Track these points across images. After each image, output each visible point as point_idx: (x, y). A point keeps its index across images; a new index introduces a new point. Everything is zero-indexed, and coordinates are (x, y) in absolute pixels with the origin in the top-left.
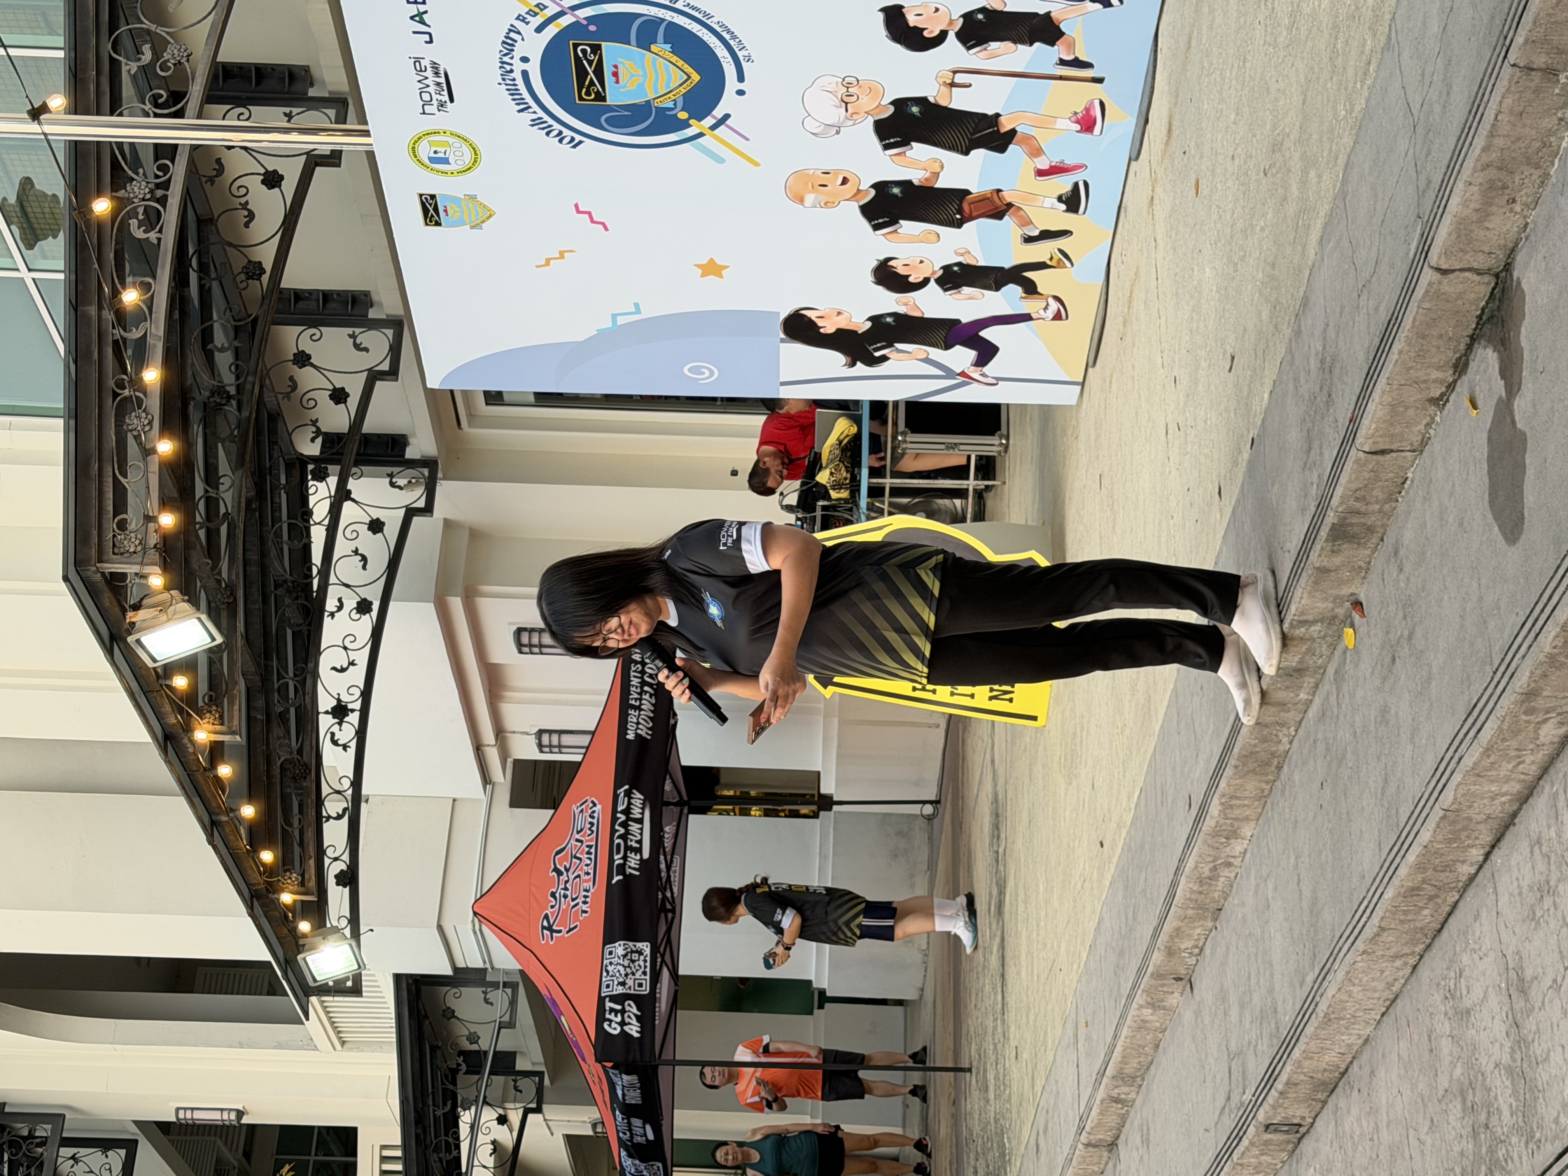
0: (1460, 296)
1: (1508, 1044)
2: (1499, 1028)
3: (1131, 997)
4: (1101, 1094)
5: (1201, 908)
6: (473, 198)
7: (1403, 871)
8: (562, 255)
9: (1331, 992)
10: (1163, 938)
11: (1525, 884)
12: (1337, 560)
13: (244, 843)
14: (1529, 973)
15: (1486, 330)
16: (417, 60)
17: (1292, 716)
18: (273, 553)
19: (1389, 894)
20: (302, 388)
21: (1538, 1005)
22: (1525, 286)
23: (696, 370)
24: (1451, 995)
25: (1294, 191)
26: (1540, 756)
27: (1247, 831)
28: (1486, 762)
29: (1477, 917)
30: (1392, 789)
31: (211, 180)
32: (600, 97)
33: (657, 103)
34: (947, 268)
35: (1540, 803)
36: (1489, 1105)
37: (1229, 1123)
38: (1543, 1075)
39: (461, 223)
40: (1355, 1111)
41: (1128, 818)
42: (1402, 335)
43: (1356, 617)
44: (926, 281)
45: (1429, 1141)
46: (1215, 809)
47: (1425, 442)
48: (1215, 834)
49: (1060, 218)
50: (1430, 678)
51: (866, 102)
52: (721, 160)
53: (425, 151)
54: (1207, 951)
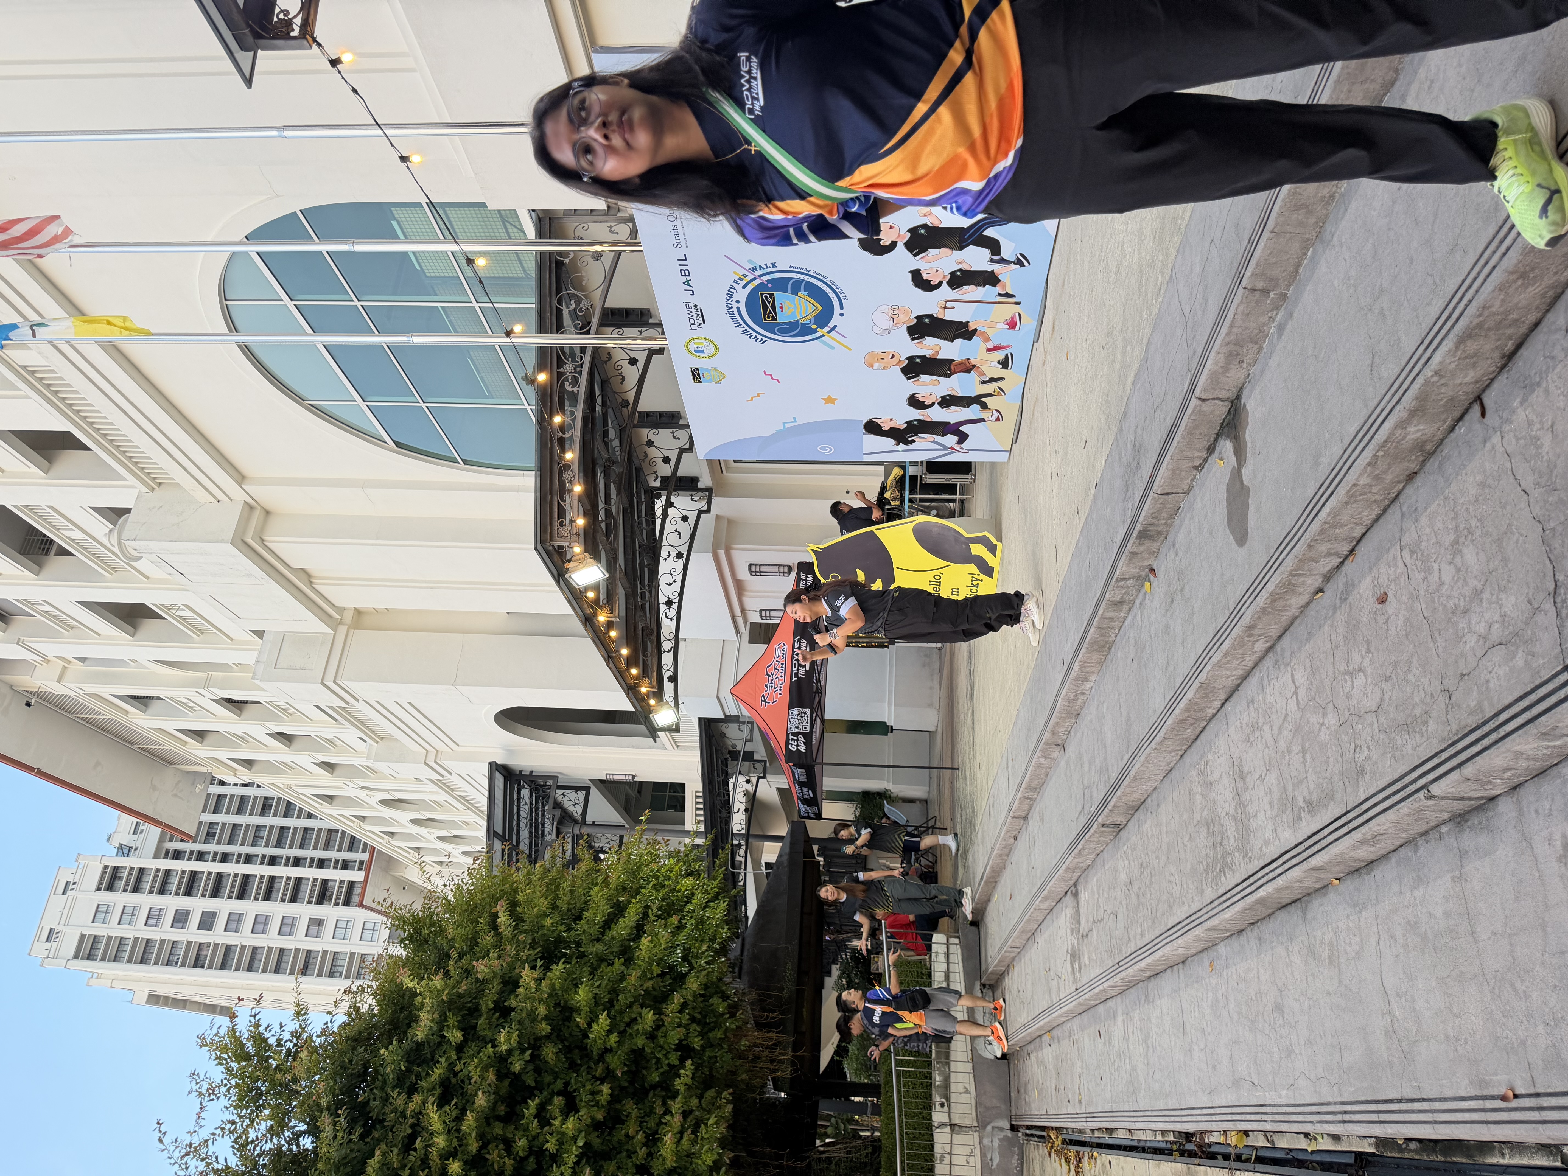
0: (1212, 413)
1: (1233, 804)
2: (1229, 795)
3: (1034, 752)
4: (1019, 795)
5: (1069, 713)
6: (716, 369)
7: (1177, 711)
8: (758, 395)
9: (1137, 766)
10: (1050, 726)
11: (1244, 722)
12: (1142, 548)
13: (624, 666)
14: (1246, 769)
15: (1226, 430)
16: (687, 304)
17: (1117, 624)
18: (638, 532)
19: (1169, 722)
20: (650, 456)
21: (1251, 787)
22: (1248, 407)
23: (823, 448)
24: (1201, 773)
25: (1119, 357)
26: (1255, 657)
27: (1093, 678)
28: (1225, 661)
29: (1217, 736)
30: (1171, 668)
31: (606, 362)
32: (774, 319)
33: (801, 321)
34: (943, 398)
35: (1254, 680)
36: (1223, 834)
37: (1083, 820)
38: (1253, 824)
39: (710, 381)
40: (1149, 822)
41: (1032, 665)
42: (1179, 433)
43: (1152, 577)
44: (933, 404)
45: (1188, 844)
46: (1076, 667)
47: (1190, 488)
48: (1077, 679)
49: (998, 372)
50: (1193, 613)
51: (903, 318)
52: (832, 348)
53: (692, 347)
54: (1072, 733)
